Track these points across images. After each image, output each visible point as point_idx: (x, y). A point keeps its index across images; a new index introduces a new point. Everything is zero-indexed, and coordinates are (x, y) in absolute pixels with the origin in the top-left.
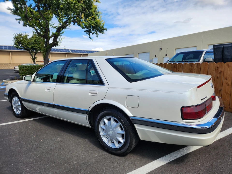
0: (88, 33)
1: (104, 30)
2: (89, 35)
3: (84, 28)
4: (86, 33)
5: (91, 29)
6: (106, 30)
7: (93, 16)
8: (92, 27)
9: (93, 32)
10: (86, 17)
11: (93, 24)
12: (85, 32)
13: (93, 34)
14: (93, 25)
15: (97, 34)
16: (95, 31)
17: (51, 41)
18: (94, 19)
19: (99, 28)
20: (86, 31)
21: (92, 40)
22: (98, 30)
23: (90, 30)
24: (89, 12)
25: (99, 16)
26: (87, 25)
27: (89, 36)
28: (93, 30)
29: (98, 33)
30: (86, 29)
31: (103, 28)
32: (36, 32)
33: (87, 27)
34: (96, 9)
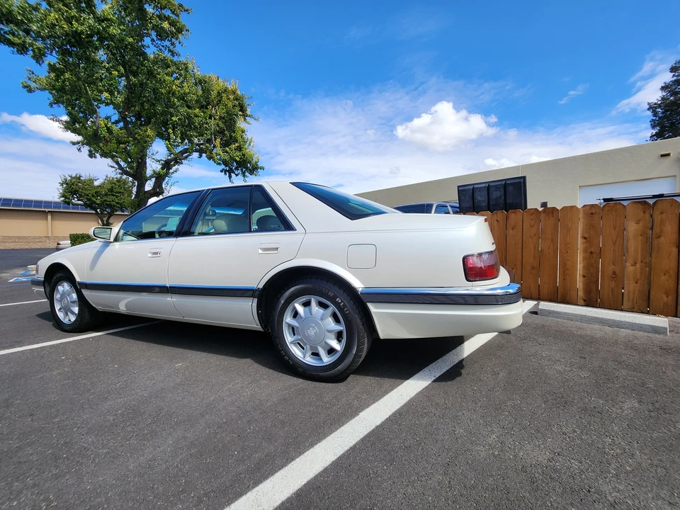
0: (227, 173)
1: (259, 170)
2: (230, 177)
3: (219, 164)
4: (223, 173)
6: (262, 168)
7: (237, 144)
8: (235, 163)
9: (237, 173)
10: (225, 144)
11: (238, 157)
12: (222, 171)
13: (237, 175)
14: (238, 160)
15: (244, 176)
16: (242, 170)
17: (149, 186)
18: (239, 149)
19: (249, 165)
20: (223, 169)
22: (247, 168)
23: (231, 168)
24: (231, 136)
25: (250, 145)
26: (227, 158)
28: (237, 169)
29: (247, 174)
30: (223, 167)
31: (257, 165)
32: (116, 166)
33: (225, 163)
34: (243, 132)
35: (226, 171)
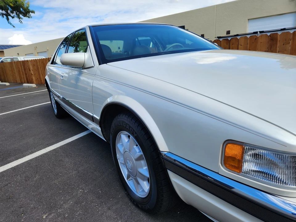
0: (5, 16)
1: (31, 13)
2: (8, 19)
5: (9, 11)
6: (33, 12)
8: (9, 8)
9: (12, 15)
11: (12, 3)
13: (13, 17)
14: (12, 5)
15: (19, 18)
16: (16, 14)
19: (21, 9)
21: (14, 27)
22: (21, 12)
23: (7, 12)
27: (8, 21)
28: (12, 12)
29: (21, 16)
31: (28, 9)
35: (3, 14)
